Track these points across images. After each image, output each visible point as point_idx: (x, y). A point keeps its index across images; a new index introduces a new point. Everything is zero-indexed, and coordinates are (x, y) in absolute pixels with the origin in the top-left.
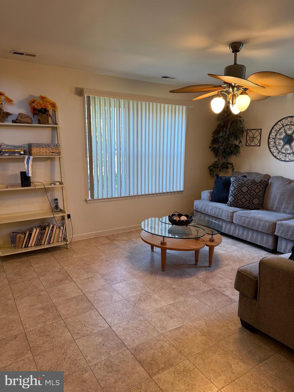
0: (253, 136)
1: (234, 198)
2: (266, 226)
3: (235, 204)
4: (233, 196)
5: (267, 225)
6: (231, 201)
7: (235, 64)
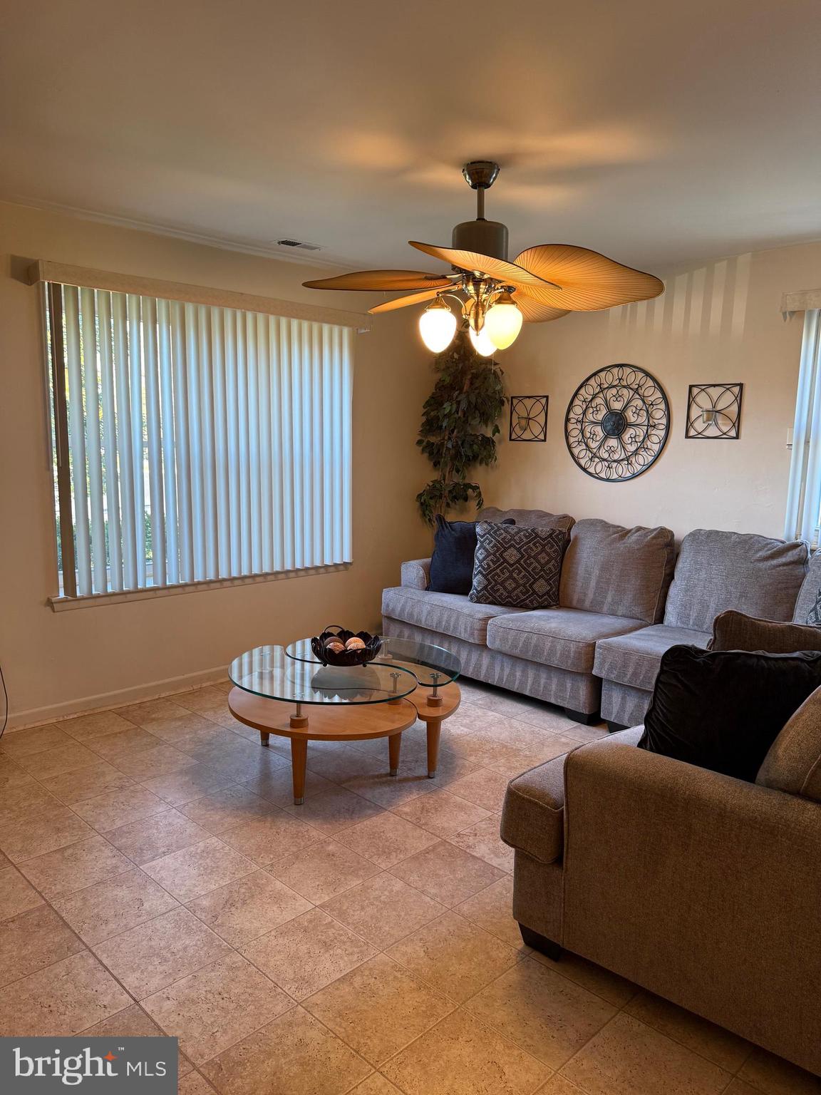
0: (528, 415)
1: (488, 580)
2: (569, 651)
3: (490, 596)
4: (483, 575)
5: (573, 650)
6: (479, 589)
7: (481, 218)
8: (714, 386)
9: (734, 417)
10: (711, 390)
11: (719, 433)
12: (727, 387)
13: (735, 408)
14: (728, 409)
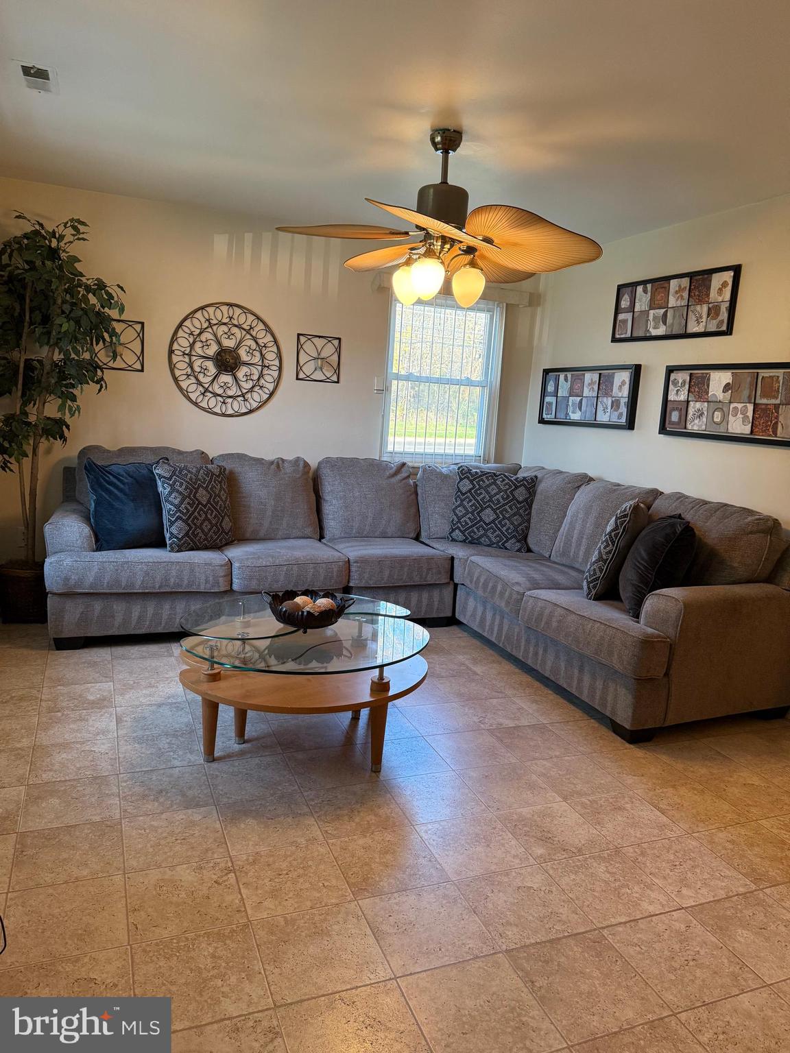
1: (189, 525)
3: (191, 543)
6: (180, 537)
7: (444, 181)
8: (320, 337)
9: (335, 366)
10: (316, 340)
11: (324, 378)
12: (329, 339)
13: (335, 357)
14: (331, 358)
